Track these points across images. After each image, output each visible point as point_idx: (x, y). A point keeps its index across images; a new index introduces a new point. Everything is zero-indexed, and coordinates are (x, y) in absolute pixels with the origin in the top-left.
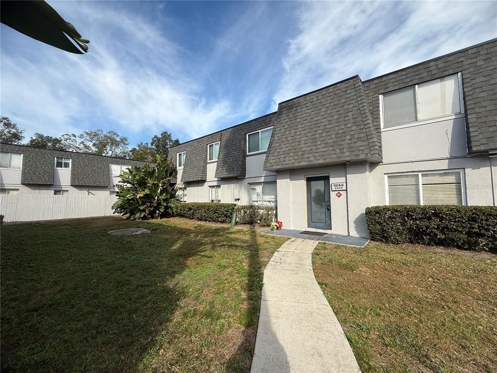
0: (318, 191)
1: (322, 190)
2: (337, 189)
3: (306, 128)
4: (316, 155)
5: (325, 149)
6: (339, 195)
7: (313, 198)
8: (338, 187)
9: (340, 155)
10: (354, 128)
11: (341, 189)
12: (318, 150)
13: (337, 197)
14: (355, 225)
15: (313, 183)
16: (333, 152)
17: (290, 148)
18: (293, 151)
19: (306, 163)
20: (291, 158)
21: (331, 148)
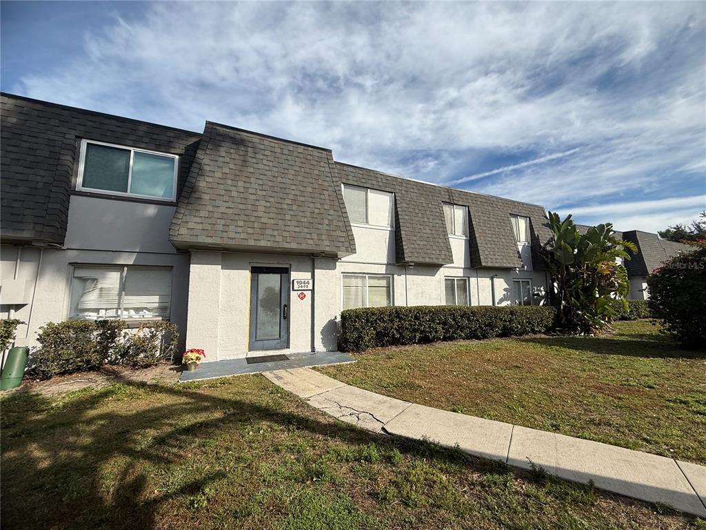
0: (270, 290)
1: (277, 288)
2: (300, 288)
3: (265, 187)
4: (285, 234)
5: (297, 229)
6: (302, 297)
7: (262, 301)
8: (303, 285)
9: (318, 242)
10: (332, 212)
11: (306, 288)
12: (287, 228)
13: (299, 299)
14: (321, 336)
15: (262, 277)
16: (308, 236)
17: (237, 211)
18: (243, 217)
19: (269, 244)
20: (240, 230)
21: (306, 230)
